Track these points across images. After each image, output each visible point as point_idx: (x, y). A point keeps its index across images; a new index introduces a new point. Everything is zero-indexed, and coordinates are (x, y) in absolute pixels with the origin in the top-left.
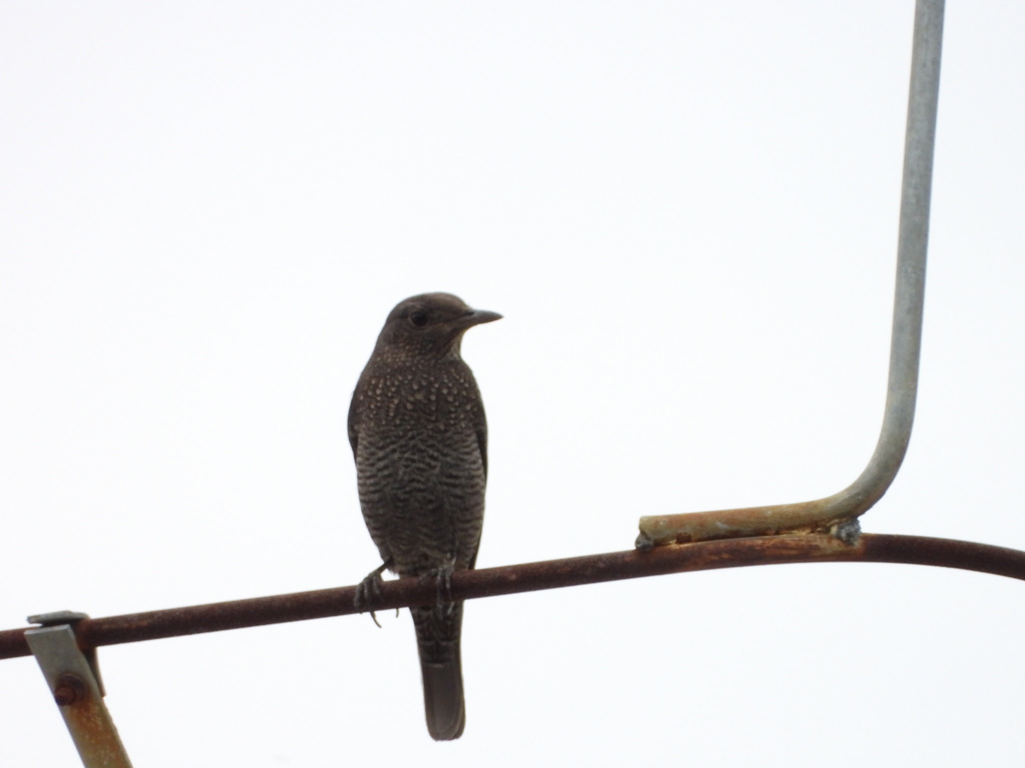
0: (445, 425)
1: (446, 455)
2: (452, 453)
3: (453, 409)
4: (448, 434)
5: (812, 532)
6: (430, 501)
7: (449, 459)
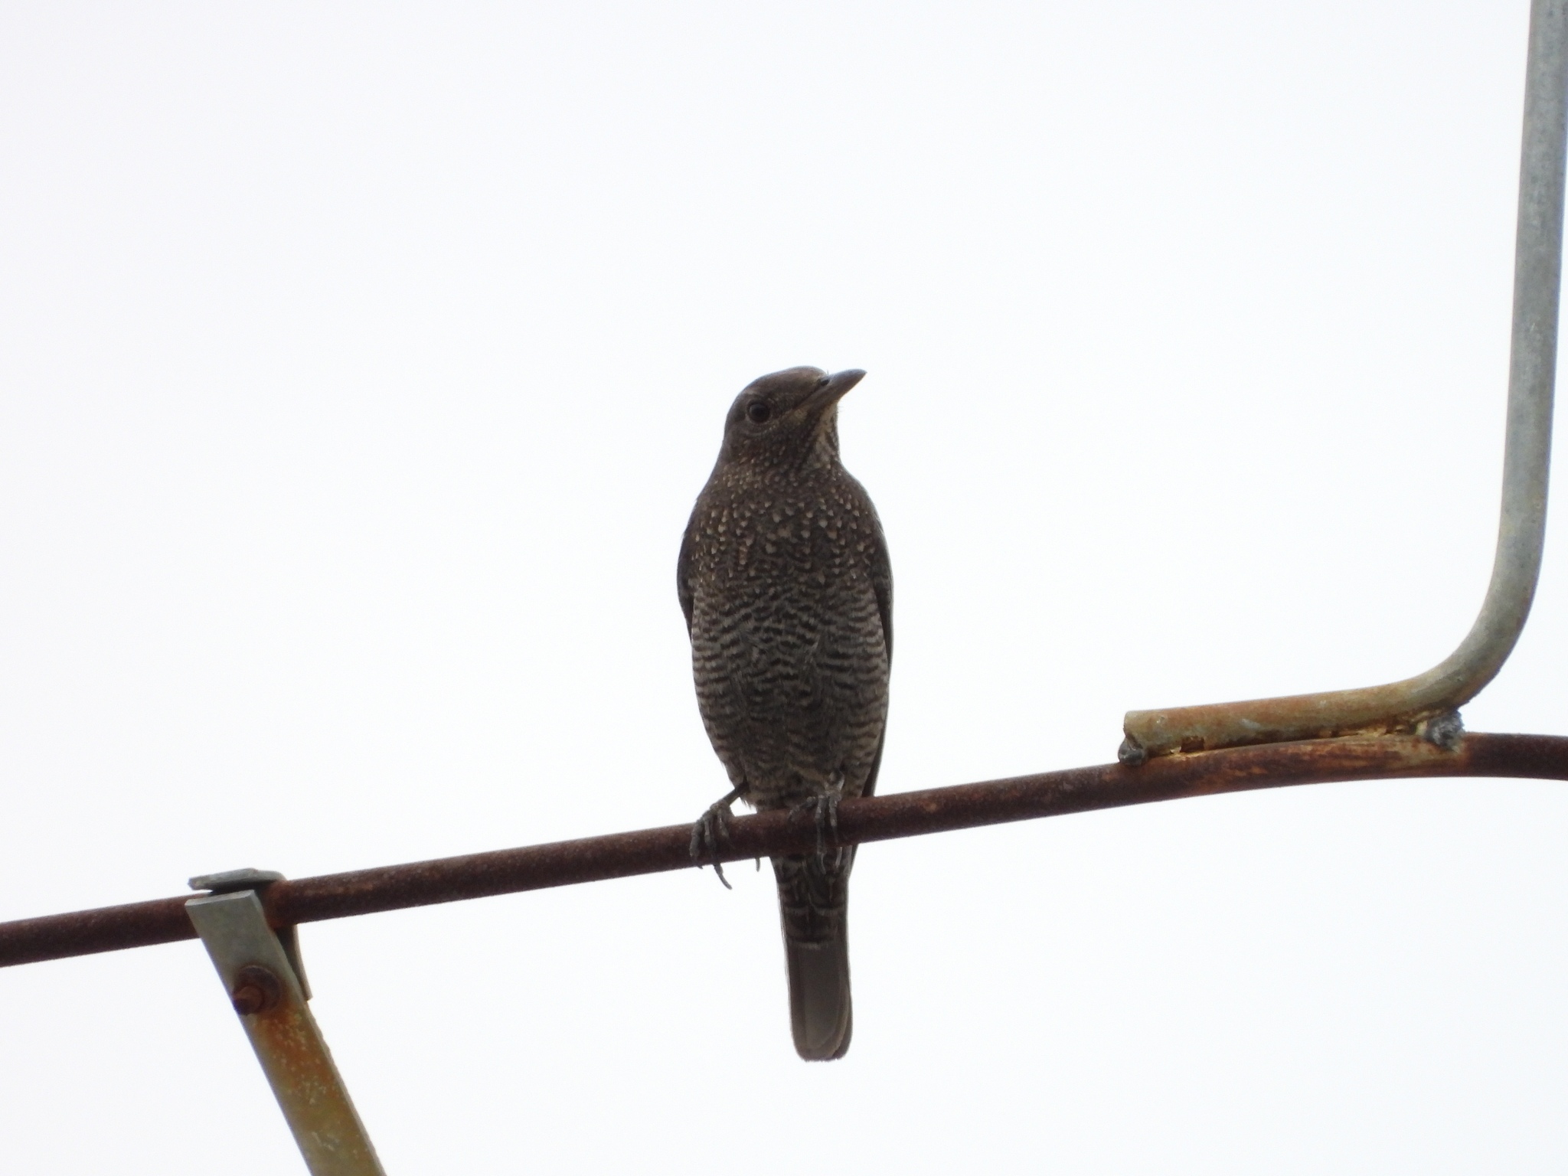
0: (827, 576)
1: (829, 623)
2: (835, 618)
3: (837, 551)
4: (831, 591)
5: (1388, 732)
6: (804, 694)
7: (833, 629)
